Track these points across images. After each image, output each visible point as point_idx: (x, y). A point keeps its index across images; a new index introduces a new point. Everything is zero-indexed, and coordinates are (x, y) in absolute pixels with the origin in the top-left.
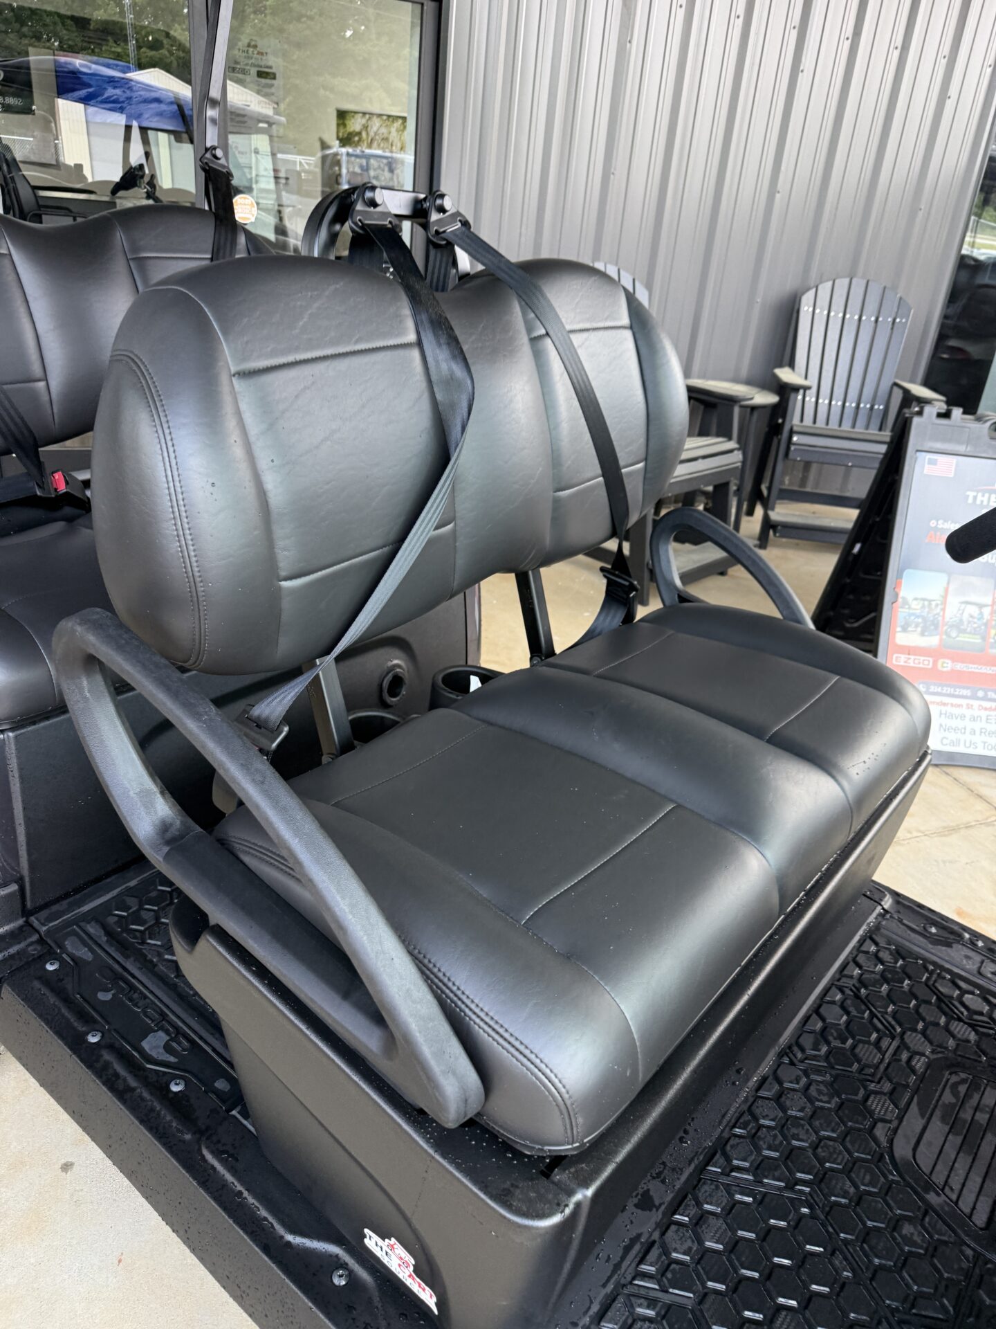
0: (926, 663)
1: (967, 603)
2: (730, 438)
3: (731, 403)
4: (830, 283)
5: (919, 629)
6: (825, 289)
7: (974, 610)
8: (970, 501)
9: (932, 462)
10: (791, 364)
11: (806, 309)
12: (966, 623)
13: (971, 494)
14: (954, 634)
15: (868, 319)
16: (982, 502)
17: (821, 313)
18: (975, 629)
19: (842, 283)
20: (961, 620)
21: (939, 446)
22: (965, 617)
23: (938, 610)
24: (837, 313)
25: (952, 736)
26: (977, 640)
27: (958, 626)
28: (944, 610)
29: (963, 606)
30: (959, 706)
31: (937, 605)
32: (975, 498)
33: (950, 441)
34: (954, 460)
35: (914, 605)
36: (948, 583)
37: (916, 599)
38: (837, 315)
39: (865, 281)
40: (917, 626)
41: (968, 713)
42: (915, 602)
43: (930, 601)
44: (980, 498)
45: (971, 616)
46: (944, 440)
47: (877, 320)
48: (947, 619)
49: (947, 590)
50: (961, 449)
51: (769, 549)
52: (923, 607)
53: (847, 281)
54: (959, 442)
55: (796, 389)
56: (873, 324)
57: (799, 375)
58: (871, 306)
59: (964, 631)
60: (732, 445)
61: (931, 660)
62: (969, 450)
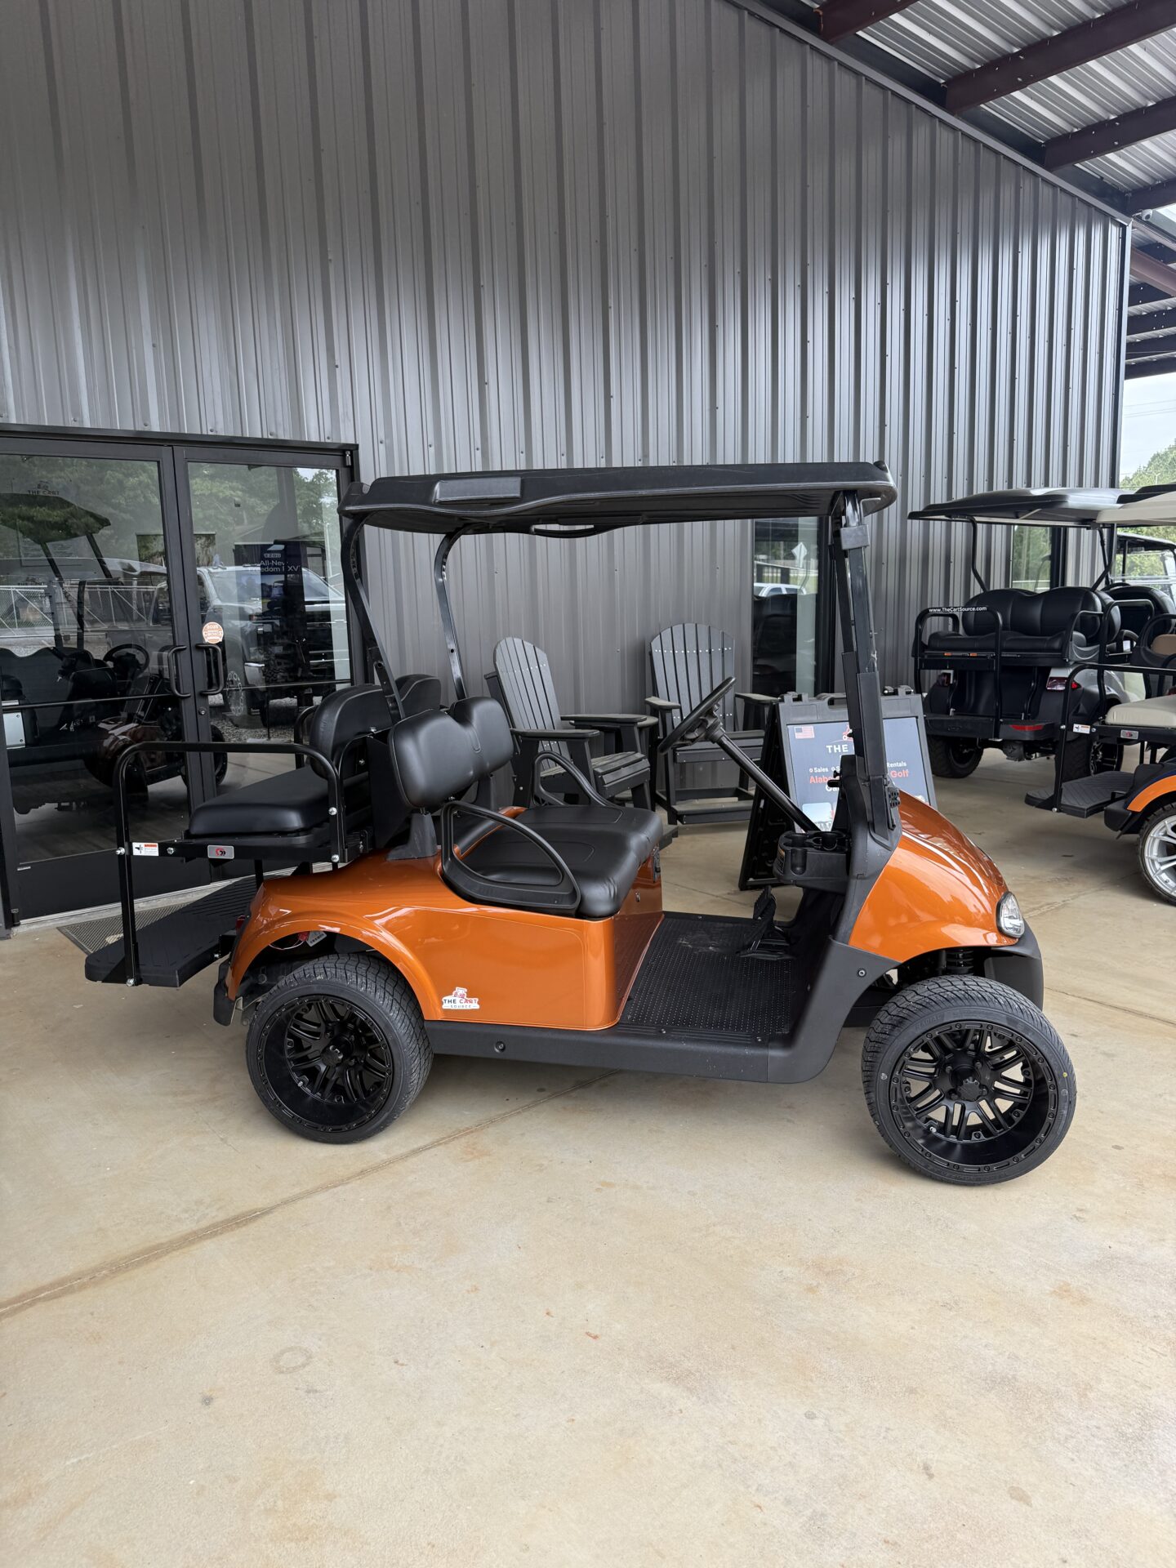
2: (637, 752)
3: (632, 725)
4: (670, 629)
6: (666, 634)
8: (830, 751)
9: (800, 731)
10: (655, 693)
11: (656, 651)
13: (829, 747)
15: (704, 651)
16: (837, 751)
17: (668, 652)
19: (678, 629)
21: (800, 719)
24: (680, 651)
32: (832, 749)
33: (806, 715)
34: (811, 727)
38: (680, 652)
39: (694, 625)
44: (835, 749)
46: (802, 715)
47: (710, 652)
50: (815, 719)
51: (679, 837)
53: (681, 626)
54: (811, 715)
55: (669, 709)
56: (708, 655)
57: (665, 700)
58: (703, 642)
60: (639, 755)
62: (819, 719)
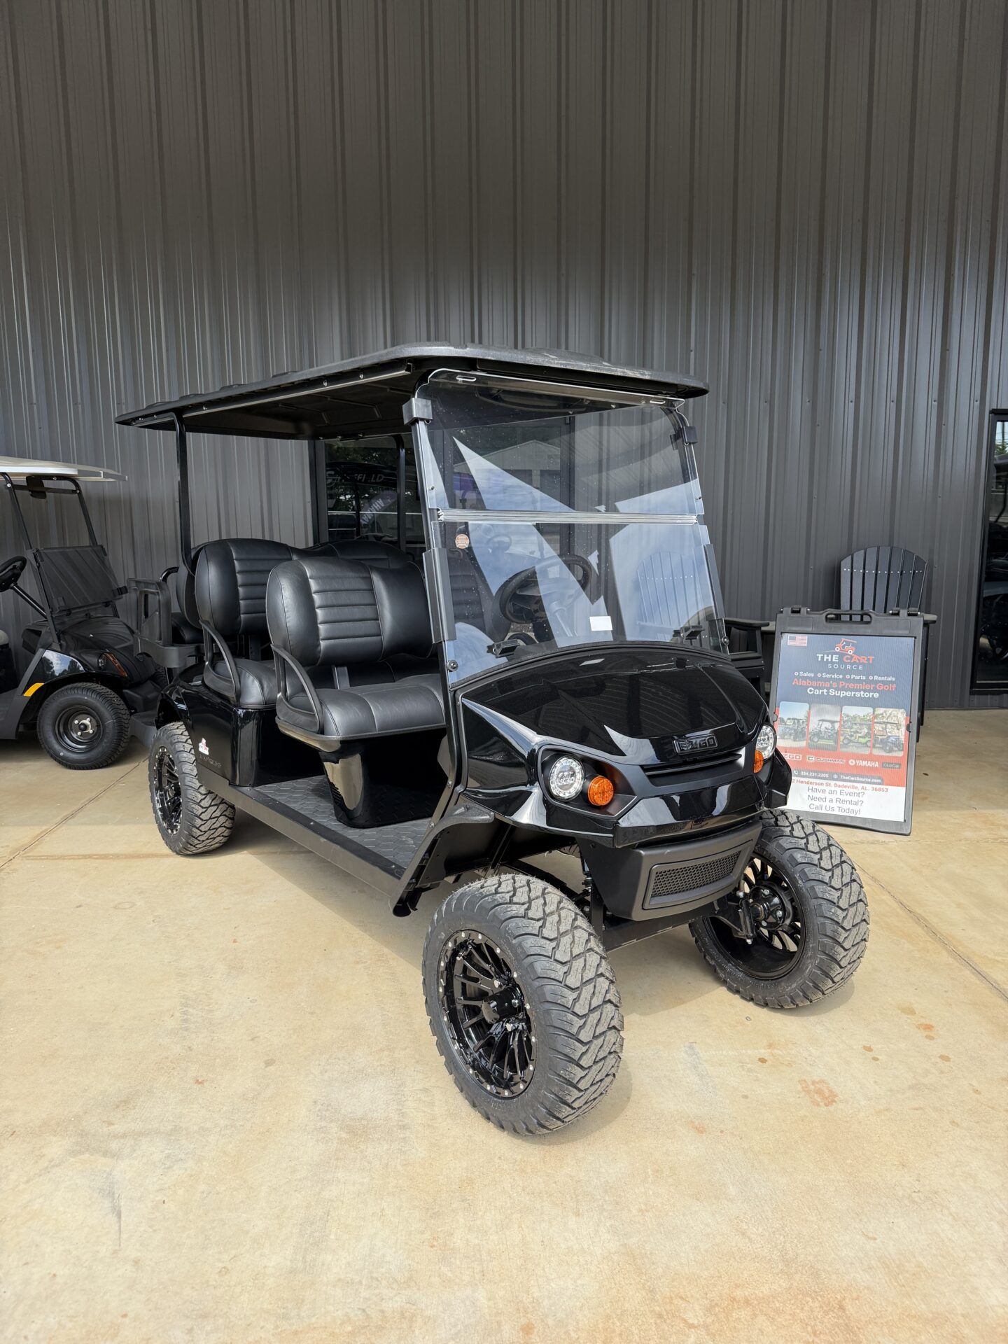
0: (798, 757)
1: (823, 720)
4: (863, 551)
5: (792, 737)
6: (859, 556)
7: (828, 725)
8: (820, 659)
9: (794, 639)
11: (845, 570)
12: (823, 733)
13: (820, 656)
14: (816, 740)
16: (827, 659)
17: (858, 572)
18: (829, 736)
19: (872, 551)
20: (820, 731)
21: (794, 629)
22: (823, 729)
23: (804, 725)
25: (817, 803)
26: (831, 743)
27: (818, 734)
28: (808, 725)
29: (821, 723)
30: (822, 784)
31: (803, 722)
32: (823, 658)
33: (801, 625)
34: (806, 637)
35: (789, 722)
36: (810, 709)
37: (789, 719)
38: (870, 572)
39: (889, 548)
40: (791, 735)
41: (827, 789)
42: (789, 721)
43: (798, 720)
45: (827, 729)
46: (798, 625)
48: (810, 730)
49: (809, 714)
50: (809, 630)
52: (794, 723)
53: (876, 549)
54: (808, 626)
58: (897, 564)
59: (823, 738)
61: (801, 756)
62: (815, 630)
